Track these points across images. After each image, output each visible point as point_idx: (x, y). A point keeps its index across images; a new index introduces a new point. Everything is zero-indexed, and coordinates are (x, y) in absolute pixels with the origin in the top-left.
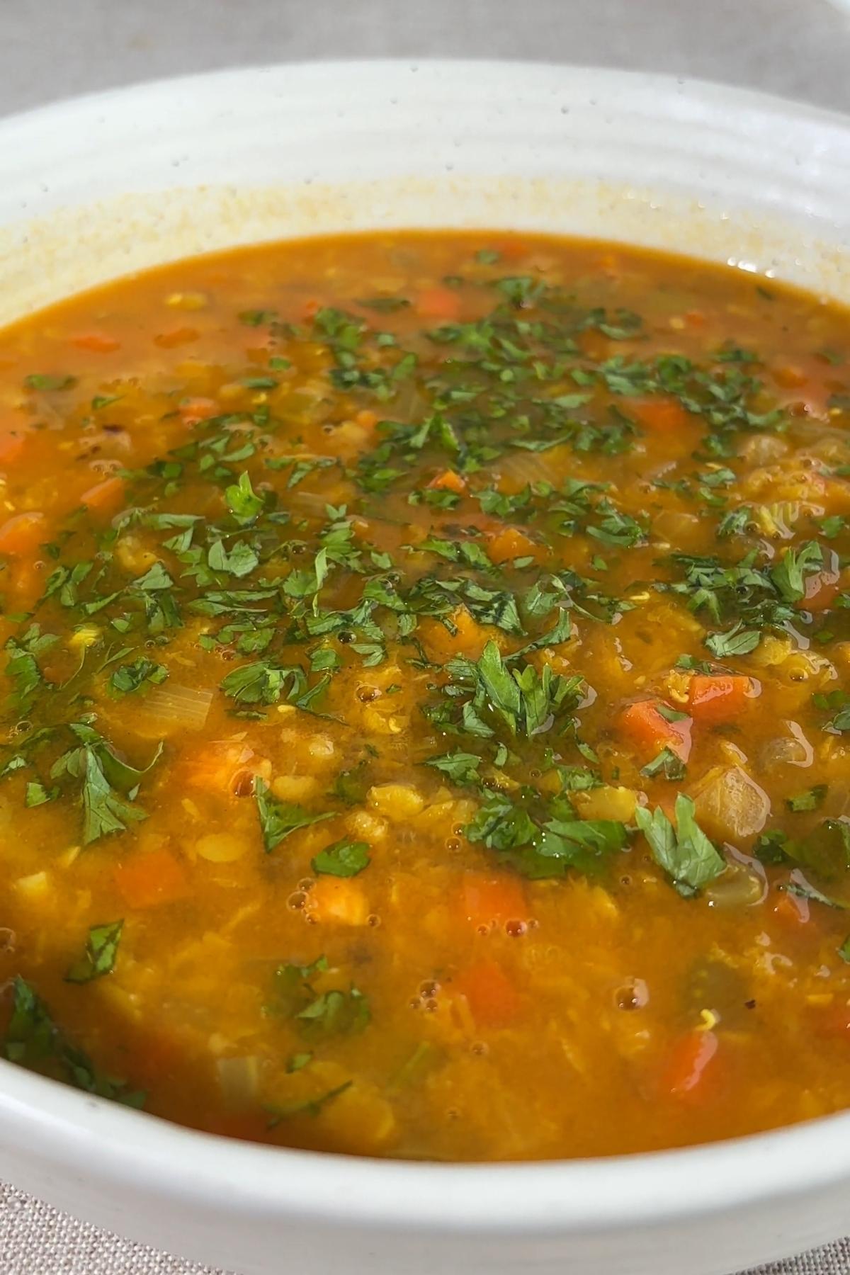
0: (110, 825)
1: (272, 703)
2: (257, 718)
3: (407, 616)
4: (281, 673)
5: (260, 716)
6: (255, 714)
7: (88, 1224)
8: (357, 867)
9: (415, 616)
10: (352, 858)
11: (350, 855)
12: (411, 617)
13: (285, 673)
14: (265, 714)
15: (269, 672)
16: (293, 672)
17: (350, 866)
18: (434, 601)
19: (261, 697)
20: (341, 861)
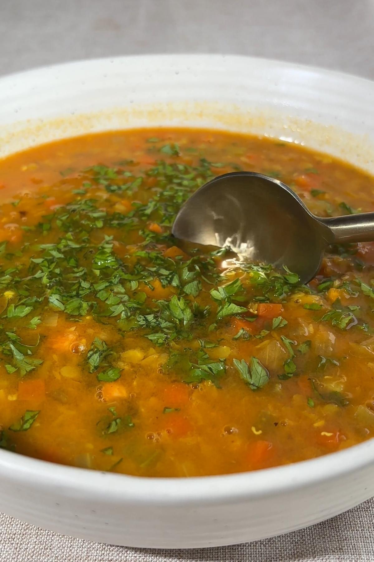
0: (29, 368)
1: (84, 316)
2: (78, 321)
3: (134, 282)
4: (88, 303)
5: (79, 320)
6: (77, 319)
7: (18, 520)
8: (116, 378)
9: (137, 281)
10: (113, 374)
11: (112, 374)
12: (136, 282)
13: (90, 303)
14: (81, 320)
15: (83, 302)
16: (93, 303)
17: (113, 378)
18: (145, 275)
19: (79, 313)
20: (109, 376)
